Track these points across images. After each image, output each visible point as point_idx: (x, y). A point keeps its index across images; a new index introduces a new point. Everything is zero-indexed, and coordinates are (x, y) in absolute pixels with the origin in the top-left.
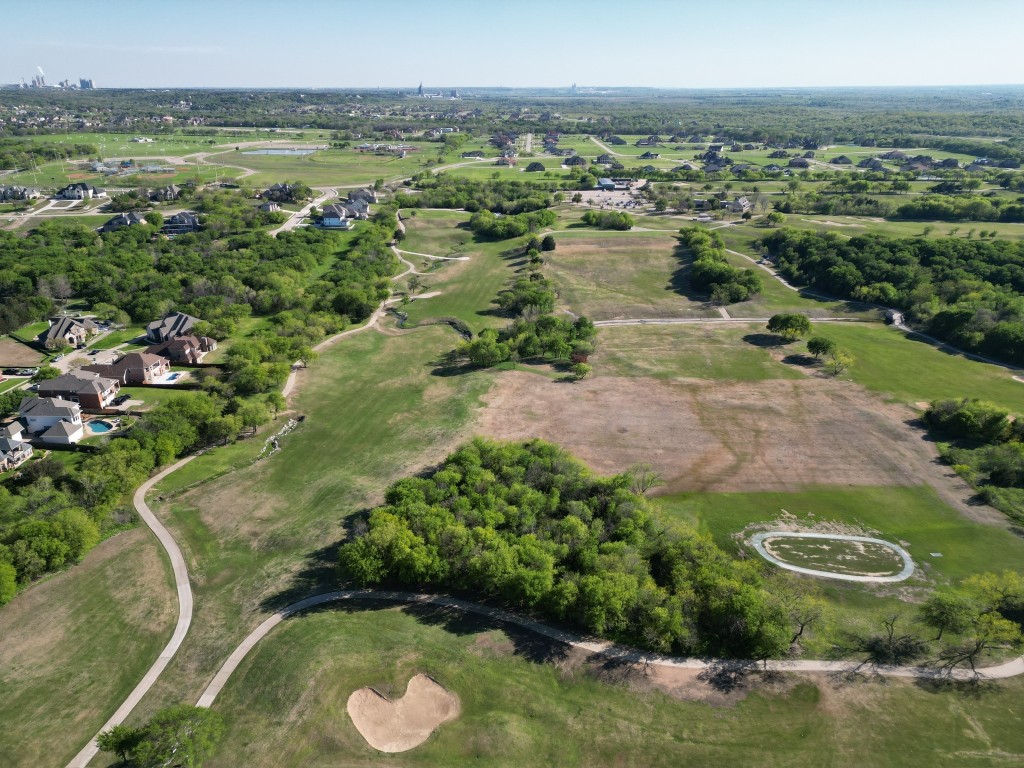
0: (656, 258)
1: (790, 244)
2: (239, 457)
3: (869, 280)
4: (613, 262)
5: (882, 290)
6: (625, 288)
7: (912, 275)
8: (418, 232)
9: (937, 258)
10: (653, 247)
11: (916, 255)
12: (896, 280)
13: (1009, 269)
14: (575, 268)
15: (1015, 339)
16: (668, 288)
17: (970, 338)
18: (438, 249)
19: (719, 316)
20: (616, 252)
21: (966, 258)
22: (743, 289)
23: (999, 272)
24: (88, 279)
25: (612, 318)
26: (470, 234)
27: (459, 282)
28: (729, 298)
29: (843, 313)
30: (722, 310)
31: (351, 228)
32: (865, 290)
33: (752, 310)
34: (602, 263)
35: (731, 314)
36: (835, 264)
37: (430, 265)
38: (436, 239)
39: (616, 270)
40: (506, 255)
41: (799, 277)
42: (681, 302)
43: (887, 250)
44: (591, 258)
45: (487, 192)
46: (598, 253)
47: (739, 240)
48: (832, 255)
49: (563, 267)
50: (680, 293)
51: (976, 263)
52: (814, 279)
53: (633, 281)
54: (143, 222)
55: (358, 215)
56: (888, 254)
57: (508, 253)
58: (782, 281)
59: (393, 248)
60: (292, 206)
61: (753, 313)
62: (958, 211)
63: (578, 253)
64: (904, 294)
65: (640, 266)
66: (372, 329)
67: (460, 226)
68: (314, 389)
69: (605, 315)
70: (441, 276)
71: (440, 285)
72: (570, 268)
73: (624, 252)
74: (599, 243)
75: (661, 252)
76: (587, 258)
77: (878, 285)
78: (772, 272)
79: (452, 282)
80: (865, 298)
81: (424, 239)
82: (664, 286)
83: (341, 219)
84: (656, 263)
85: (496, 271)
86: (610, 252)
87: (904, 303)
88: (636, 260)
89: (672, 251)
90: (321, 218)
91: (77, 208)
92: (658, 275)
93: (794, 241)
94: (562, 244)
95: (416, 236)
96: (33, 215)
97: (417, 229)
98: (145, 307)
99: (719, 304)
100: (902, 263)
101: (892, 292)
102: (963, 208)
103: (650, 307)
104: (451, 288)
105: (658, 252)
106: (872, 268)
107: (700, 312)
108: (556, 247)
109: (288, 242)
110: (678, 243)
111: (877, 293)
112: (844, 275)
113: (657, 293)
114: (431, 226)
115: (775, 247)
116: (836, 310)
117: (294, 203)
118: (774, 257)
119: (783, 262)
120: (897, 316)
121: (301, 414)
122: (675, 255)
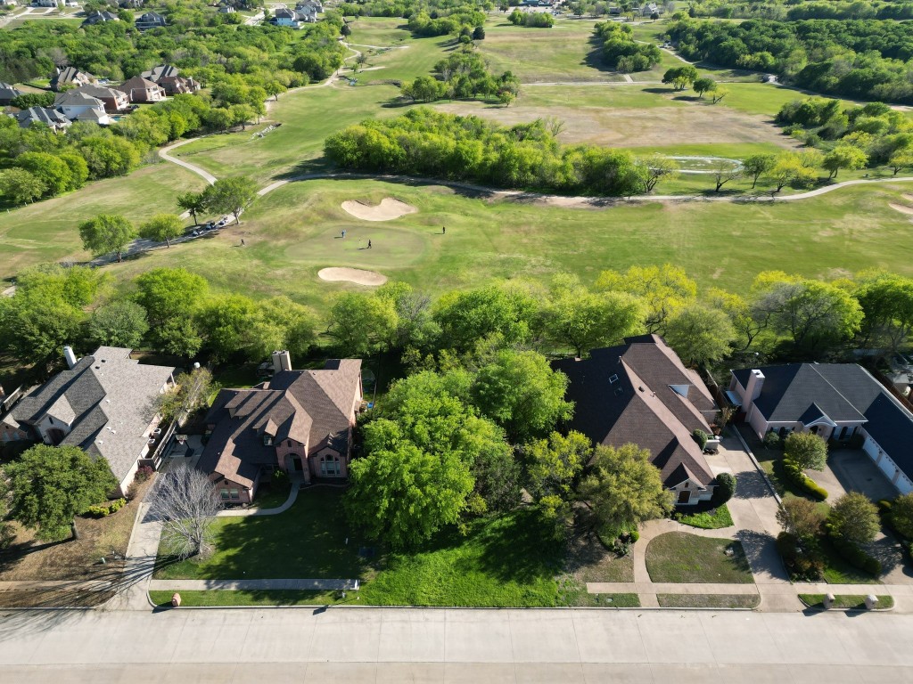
0: (573, 44)
1: (690, 31)
2: (233, 140)
3: (753, 50)
4: (536, 47)
5: (762, 57)
6: (545, 63)
7: (788, 46)
8: (362, 31)
9: (812, 34)
10: (571, 38)
11: (794, 32)
12: (775, 51)
13: (871, 39)
14: (502, 52)
15: (863, 78)
16: (582, 64)
17: (827, 82)
18: (380, 43)
19: (624, 80)
20: (538, 41)
21: (836, 33)
22: (646, 59)
23: (863, 42)
24: (80, 52)
25: (533, 82)
26: (409, 33)
27: (401, 61)
28: (632, 67)
29: (728, 78)
30: (627, 77)
31: (301, 28)
32: (748, 58)
33: (651, 76)
34: (525, 48)
35: (633, 79)
36: (726, 40)
37: (374, 52)
38: (378, 36)
39: (537, 52)
40: (441, 45)
41: (695, 54)
42: (594, 72)
43: (771, 29)
44: (516, 44)
45: (423, 4)
46: (523, 41)
47: (646, 33)
48: (725, 34)
49: (491, 50)
50: (593, 67)
51: (843, 35)
52: (707, 55)
53: (553, 59)
54: (117, 19)
55: (307, 19)
56: (771, 32)
57: (443, 43)
58: (680, 58)
59: (341, 42)
60: (246, 12)
61: (652, 78)
62: (840, 11)
63: (505, 41)
64: (780, 61)
65: (559, 50)
66: (328, 87)
67: (399, 27)
68: (285, 111)
69: (527, 80)
70: (383, 58)
71: (383, 63)
72: (498, 51)
73: (545, 41)
74: (523, 35)
75: (577, 40)
76: (512, 44)
77: (759, 54)
78: (673, 53)
79: (394, 61)
80: (748, 64)
81: (368, 36)
82: (579, 62)
83: (293, 19)
84: (573, 47)
85: (431, 54)
86: (532, 41)
87: (779, 69)
88: (556, 46)
89: (587, 40)
90: (274, 19)
91: (52, 14)
92: (574, 56)
93: (694, 29)
94: (490, 36)
95: (359, 33)
96: (14, 18)
97: (360, 29)
98: (133, 67)
99: (625, 72)
100: (781, 37)
101: (771, 60)
102: (844, 9)
103: (567, 75)
104: (393, 64)
105: (575, 40)
106: (756, 41)
107: (607, 77)
108: (486, 37)
109: (248, 32)
110: (593, 35)
111: (757, 59)
112: (732, 47)
113: (574, 67)
114: (373, 27)
115: (676, 36)
116: (723, 75)
117: (249, 10)
118: (675, 43)
119: (682, 45)
120: (772, 78)
121: (278, 123)
122: (590, 43)
